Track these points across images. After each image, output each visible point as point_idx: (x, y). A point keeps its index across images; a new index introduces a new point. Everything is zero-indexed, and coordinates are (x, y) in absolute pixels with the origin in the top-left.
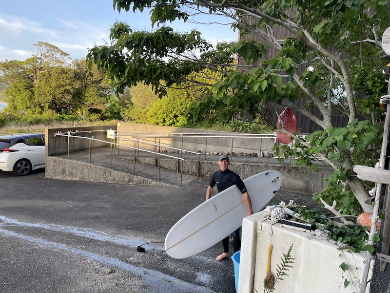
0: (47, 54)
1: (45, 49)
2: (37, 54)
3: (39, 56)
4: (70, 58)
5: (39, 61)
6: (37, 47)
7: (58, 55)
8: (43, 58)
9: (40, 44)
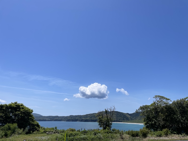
0: (159, 101)
1: (159, 98)
2: (155, 101)
3: (156, 102)
4: (171, 101)
6: (155, 98)
7: (164, 100)
8: (158, 103)
9: (156, 97)
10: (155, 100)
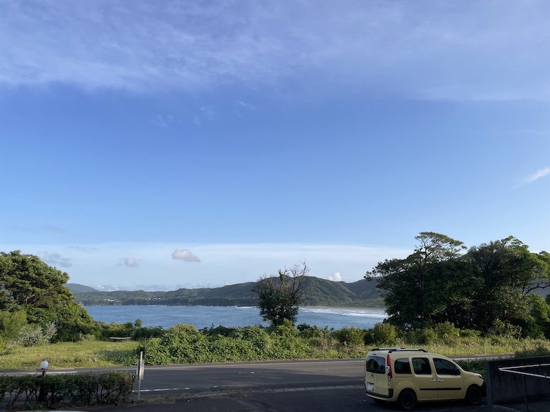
0: (432, 247)
1: (431, 239)
2: (420, 248)
3: (423, 250)
4: (464, 247)
5: (424, 257)
6: (420, 239)
7: (446, 246)
8: (428, 252)
9: (424, 235)
10: (419, 245)
